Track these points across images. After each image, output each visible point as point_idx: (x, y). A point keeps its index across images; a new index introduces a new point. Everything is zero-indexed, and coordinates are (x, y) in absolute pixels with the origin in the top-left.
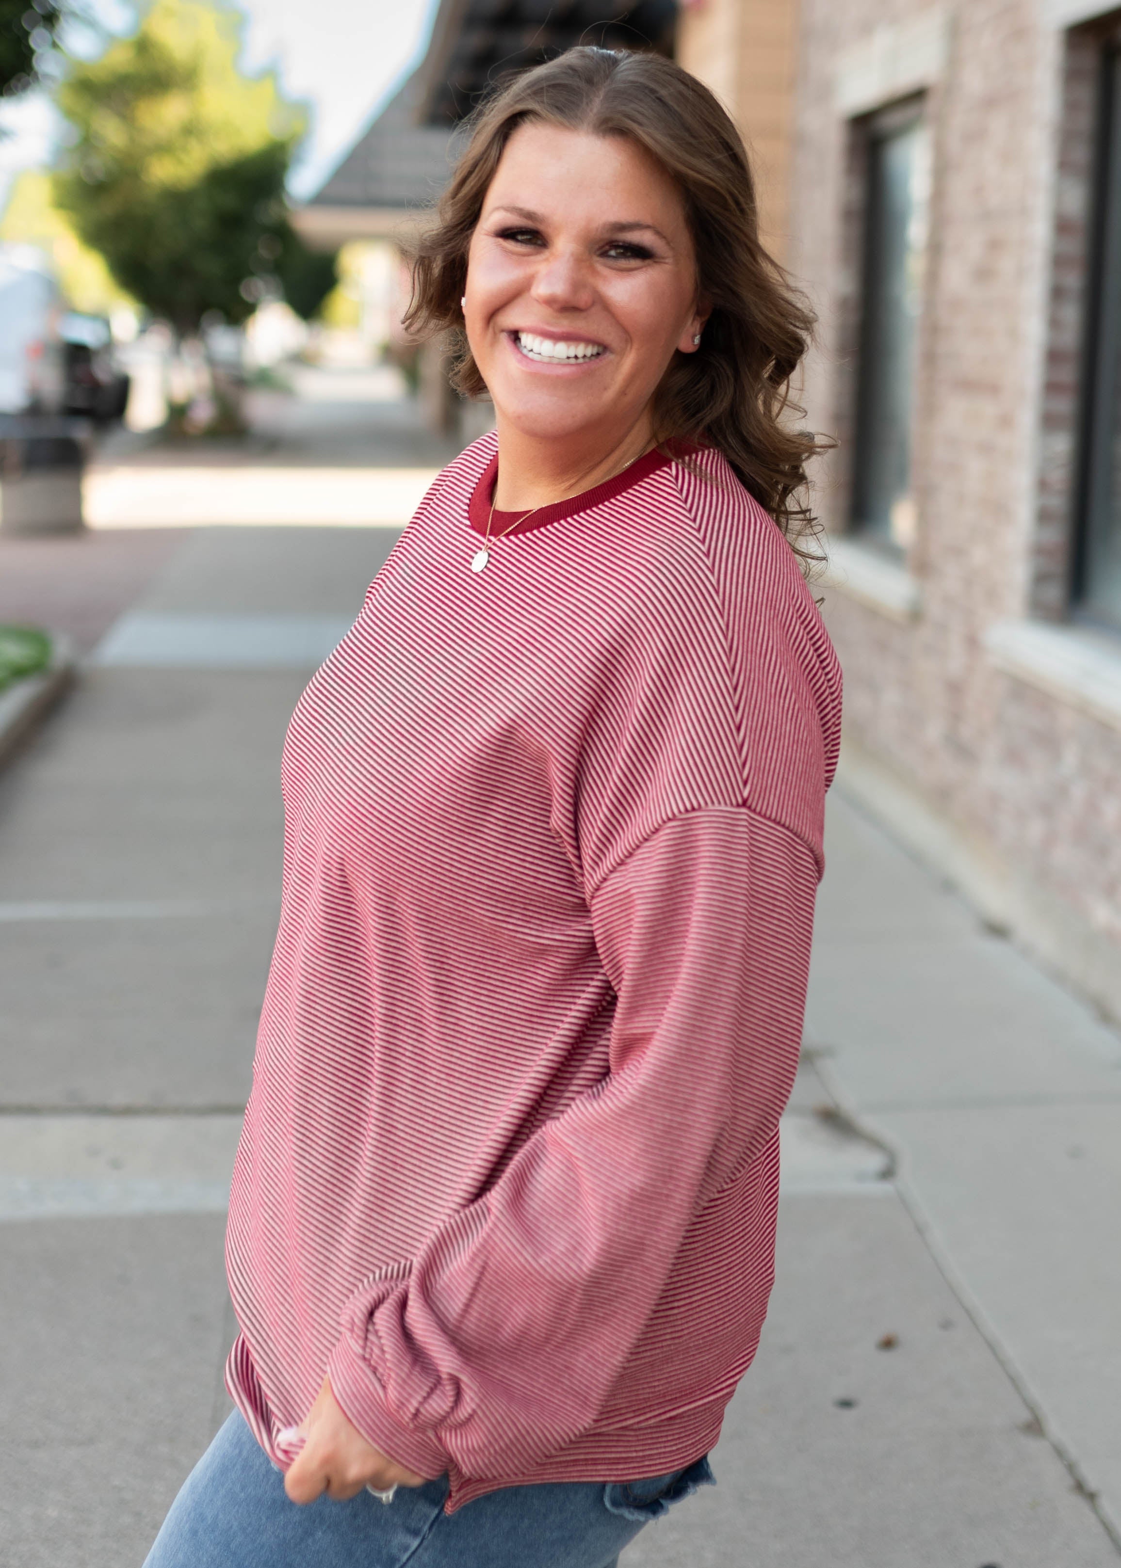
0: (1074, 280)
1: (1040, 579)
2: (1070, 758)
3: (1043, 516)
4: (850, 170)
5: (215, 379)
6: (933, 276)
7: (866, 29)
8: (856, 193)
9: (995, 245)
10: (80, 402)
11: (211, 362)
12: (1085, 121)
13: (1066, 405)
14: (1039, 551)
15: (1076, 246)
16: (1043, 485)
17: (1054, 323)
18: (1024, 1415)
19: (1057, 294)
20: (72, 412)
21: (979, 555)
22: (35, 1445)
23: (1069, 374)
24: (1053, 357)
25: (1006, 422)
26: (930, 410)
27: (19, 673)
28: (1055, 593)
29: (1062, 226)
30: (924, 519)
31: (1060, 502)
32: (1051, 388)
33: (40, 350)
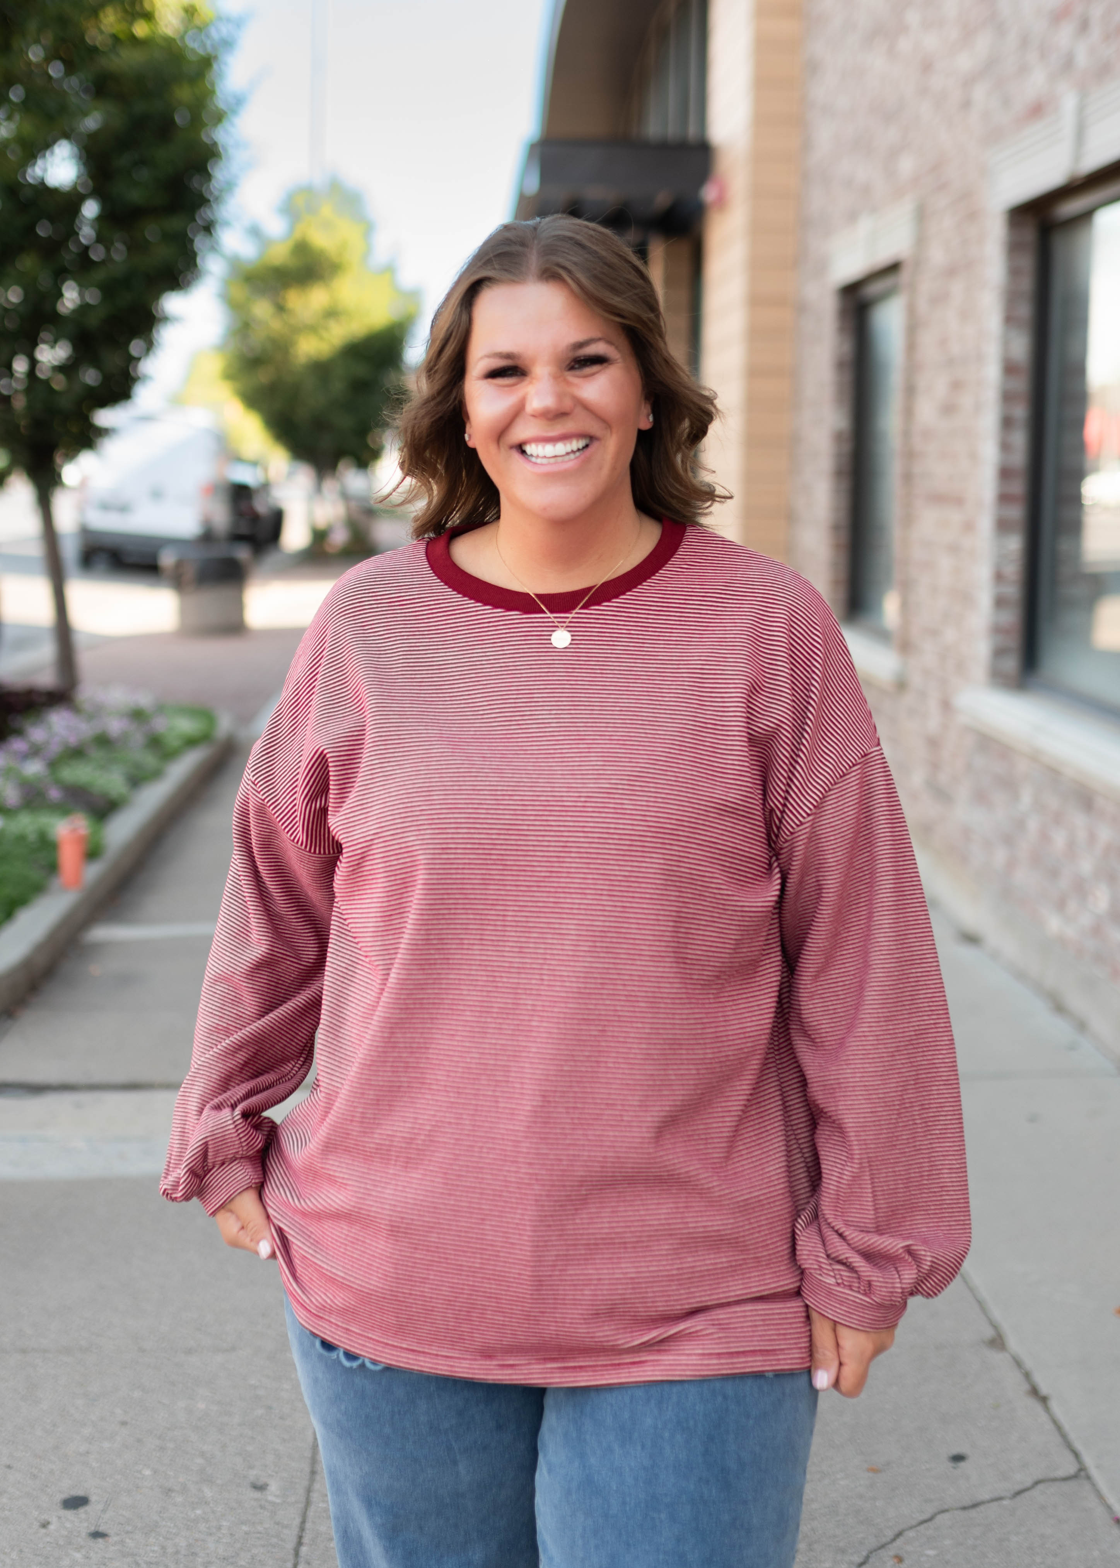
0: (1021, 412)
1: (999, 653)
2: (1026, 798)
3: (1000, 602)
4: (842, 330)
5: (348, 509)
6: (909, 412)
7: (852, 217)
8: (847, 348)
9: (957, 386)
10: (244, 530)
11: (345, 496)
12: (1027, 283)
13: (1017, 512)
14: (997, 630)
15: (1022, 384)
16: (999, 577)
17: (1005, 447)
18: (989, 1333)
19: (1007, 423)
20: (237, 538)
21: (950, 635)
22: (189, 1351)
23: (1018, 487)
24: (1005, 473)
25: (969, 527)
26: (909, 520)
27: (191, 742)
28: (1011, 664)
29: (1009, 369)
30: (905, 606)
31: (1013, 591)
32: (1004, 498)
33: (212, 489)
